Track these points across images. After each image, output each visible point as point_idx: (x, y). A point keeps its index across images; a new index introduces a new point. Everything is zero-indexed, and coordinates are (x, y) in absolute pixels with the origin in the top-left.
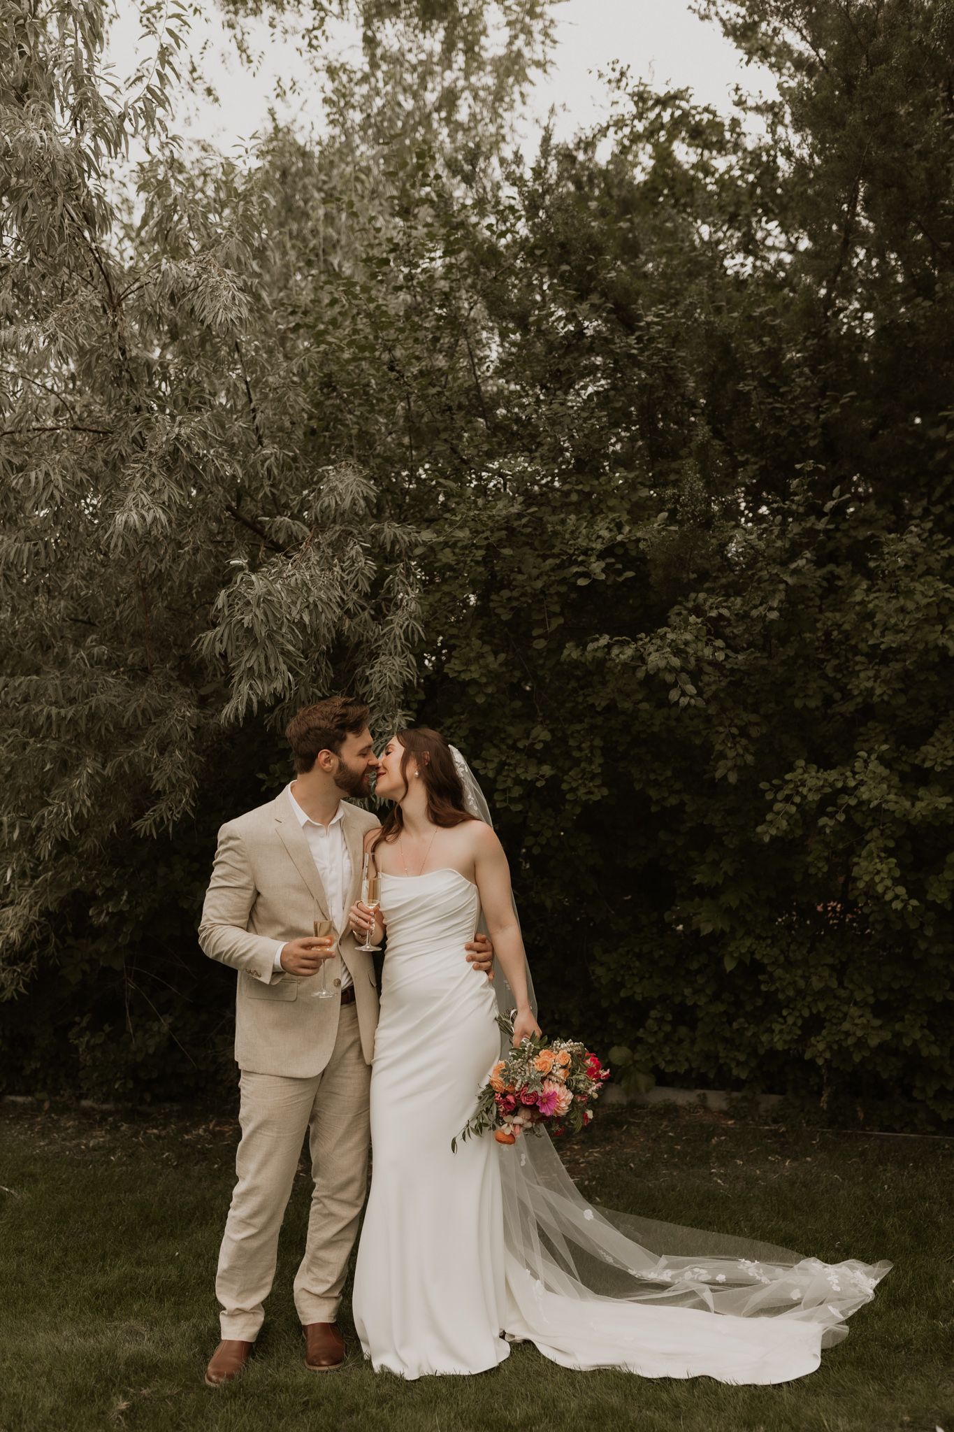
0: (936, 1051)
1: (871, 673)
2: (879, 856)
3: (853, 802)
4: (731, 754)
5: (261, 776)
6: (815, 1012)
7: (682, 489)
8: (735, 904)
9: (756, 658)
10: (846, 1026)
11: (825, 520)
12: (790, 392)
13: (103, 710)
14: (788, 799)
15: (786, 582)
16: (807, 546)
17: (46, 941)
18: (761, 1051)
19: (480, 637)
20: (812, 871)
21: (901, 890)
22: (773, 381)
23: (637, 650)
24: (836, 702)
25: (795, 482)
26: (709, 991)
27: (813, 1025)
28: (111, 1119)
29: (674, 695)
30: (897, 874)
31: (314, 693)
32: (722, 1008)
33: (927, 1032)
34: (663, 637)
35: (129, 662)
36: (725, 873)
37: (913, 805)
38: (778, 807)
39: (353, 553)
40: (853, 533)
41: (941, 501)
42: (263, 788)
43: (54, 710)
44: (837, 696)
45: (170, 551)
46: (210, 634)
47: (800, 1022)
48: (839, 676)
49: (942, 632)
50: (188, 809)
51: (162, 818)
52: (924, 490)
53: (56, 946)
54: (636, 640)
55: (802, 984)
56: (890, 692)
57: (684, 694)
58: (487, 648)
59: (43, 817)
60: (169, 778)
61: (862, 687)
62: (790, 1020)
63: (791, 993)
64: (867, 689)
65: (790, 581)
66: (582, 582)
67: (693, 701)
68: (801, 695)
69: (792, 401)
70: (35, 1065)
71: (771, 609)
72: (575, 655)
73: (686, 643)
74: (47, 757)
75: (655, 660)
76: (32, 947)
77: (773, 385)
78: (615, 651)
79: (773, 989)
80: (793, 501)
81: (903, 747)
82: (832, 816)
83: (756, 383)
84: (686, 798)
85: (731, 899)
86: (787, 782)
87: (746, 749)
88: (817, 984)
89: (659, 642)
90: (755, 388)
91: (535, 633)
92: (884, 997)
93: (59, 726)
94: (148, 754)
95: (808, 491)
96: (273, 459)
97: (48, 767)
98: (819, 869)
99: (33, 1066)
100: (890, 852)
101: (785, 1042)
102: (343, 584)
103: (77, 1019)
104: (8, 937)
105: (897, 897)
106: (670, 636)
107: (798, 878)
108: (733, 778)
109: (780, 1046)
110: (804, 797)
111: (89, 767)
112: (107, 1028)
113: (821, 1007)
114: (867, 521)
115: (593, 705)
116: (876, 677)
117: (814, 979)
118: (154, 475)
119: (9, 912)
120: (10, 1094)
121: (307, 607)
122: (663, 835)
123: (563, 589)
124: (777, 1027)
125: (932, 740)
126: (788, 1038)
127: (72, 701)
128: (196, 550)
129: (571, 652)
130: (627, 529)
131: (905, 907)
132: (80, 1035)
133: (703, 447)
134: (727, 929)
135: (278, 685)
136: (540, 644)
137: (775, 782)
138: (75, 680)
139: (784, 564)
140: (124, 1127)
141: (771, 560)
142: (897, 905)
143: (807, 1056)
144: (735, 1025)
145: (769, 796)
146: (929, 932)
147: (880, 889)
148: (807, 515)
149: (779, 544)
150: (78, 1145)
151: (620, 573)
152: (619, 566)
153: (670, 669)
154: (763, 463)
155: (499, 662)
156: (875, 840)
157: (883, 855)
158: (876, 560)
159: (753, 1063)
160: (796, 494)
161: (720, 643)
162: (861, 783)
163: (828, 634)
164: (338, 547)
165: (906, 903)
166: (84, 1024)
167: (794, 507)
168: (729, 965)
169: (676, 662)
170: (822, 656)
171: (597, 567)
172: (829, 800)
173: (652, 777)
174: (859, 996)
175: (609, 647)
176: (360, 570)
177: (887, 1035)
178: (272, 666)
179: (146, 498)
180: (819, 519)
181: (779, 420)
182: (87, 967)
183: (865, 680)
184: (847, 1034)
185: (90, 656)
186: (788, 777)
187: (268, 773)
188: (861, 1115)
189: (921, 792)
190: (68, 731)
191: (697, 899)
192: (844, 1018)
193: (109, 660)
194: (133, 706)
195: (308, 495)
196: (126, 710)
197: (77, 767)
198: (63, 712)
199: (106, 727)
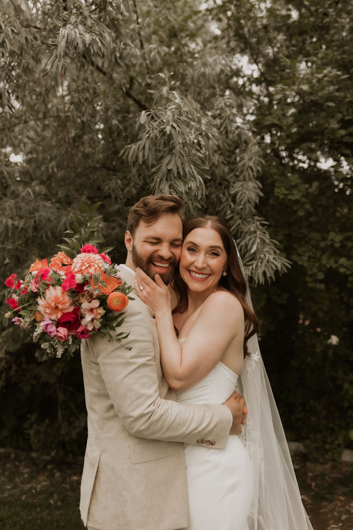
13: (44, 222)
17: (10, 368)
28: (49, 467)
35: (59, 196)
43: (10, 222)
46: (135, 146)
53: (16, 371)
74: (6, 254)
93: (13, 234)
97: (7, 261)
112: (47, 421)
127: (21, 218)
132: (31, 427)
140: (57, 475)
150: (31, 489)
182: (34, 382)
185: (34, 192)
190: (20, 238)
193: (45, 195)
194: (64, 219)
195: (175, 84)
196: (59, 222)
197: (27, 261)
198: (16, 223)
199: (46, 233)
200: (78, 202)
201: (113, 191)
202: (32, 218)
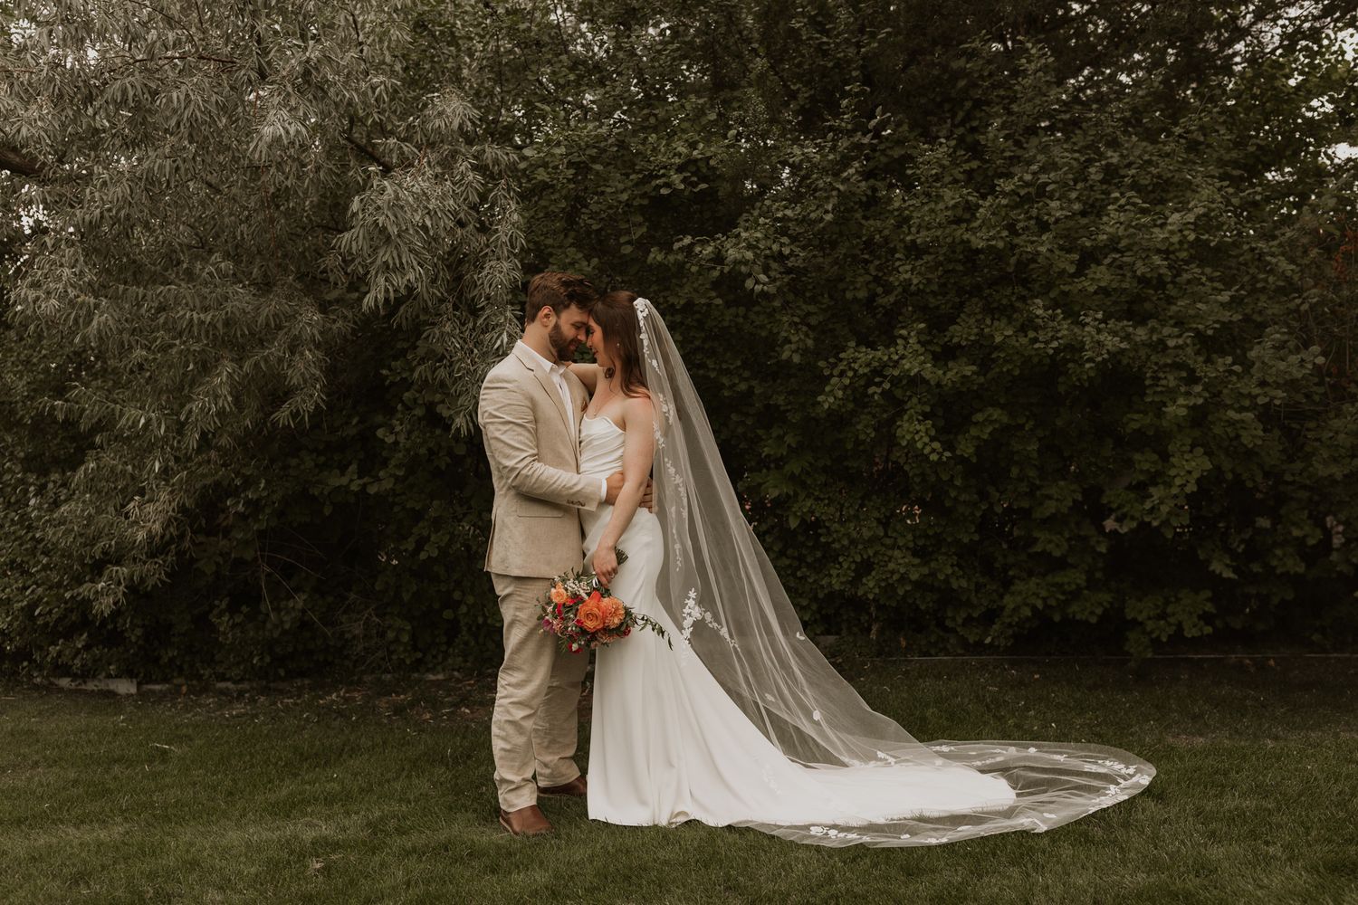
0: (964, 583)
1: (908, 267)
2: (918, 420)
3: (896, 373)
4: (794, 339)
5: (384, 372)
6: (865, 557)
7: (746, 111)
8: (797, 472)
9: (815, 256)
10: (891, 566)
11: (870, 135)
12: (834, 28)
13: (238, 314)
14: (842, 374)
15: (838, 189)
16: (854, 159)
17: (182, 536)
18: (821, 596)
19: (572, 245)
20: (862, 437)
21: (936, 445)
22: (820, 19)
23: (716, 248)
24: (878, 295)
25: (845, 102)
26: (776, 549)
27: (865, 567)
28: (247, 695)
29: (749, 283)
30: (933, 433)
31: (434, 293)
32: (788, 562)
33: (956, 569)
34: (738, 236)
35: (254, 276)
36: (789, 446)
37: (944, 373)
38: (834, 380)
39: (463, 168)
40: (890, 152)
41: (962, 123)
42: (387, 382)
43: (195, 316)
44: (880, 290)
45: (294, 169)
46: (347, 235)
47: (853, 567)
48: (880, 274)
49: (967, 230)
50: (319, 401)
51: (298, 411)
52: (948, 115)
54: (714, 240)
55: (854, 534)
56: (924, 281)
57: (757, 282)
58: (580, 255)
59: (190, 411)
60: (302, 374)
61: (901, 279)
62: (845, 565)
63: (846, 542)
64: (905, 280)
65: (842, 188)
66: (664, 191)
67: (765, 288)
68: (851, 288)
69: (837, 36)
70: (172, 653)
71: (827, 212)
72: (660, 258)
73: (758, 240)
74: (191, 358)
75: (732, 254)
76: (168, 544)
77: (820, 22)
78: (698, 249)
79: (830, 540)
80: (842, 120)
81: (935, 331)
82: (879, 385)
83: (806, 20)
84: (754, 383)
85: (794, 467)
86: (841, 360)
87: (807, 335)
88: (866, 533)
89: (734, 240)
90: (805, 24)
91: (622, 240)
92: (921, 543)
93: (200, 330)
94: (281, 354)
95: (854, 111)
96: (382, 87)
97: (191, 367)
98: (868, 435)
99: (170, 654)
100: (926, 416)
101: (842, 583)
102: (455, 195)
103: (217, 602)
104: (150, 531)
105: (934, 451)
106: (744, 235)
107: (849, 446)
108: (796, 359)
109: (837, 587)
110: (855, 371)
111: (228, 367)
112: (245, 609)
113: (871, 552)
114: (900, 142)
115: (673, 305)
116: (912, 270)
117: (864, 530)
118: (288, 94)
119: (150, 508)
120: (147, 683)
121: (428, 213)
122: (734, 417)
123: (645, 202)
124: (834, 572)
125: (958, 320)
126: (843, 579)
127: (205, 309)
128: (318, 169)
129: (656, 256)
130: (701, 145)
131: (940, 458)
132: (220, 616)
133: (762, 77)
134: (792, 493)
135: (411, 277)
136: (627, 250)
137: (832, 360)
138: (208, 291)
139: (836, 175)
140: (262, 699)
141: (825, 171)
142: (934, 457)
143: (860, 593)
144: (799, 574)
145: (826, 373)
146: (958, 482)
147: (919, 445)
148: (854, 131)
149: (831, 157)
150: (222, 715)
151: (694, 185)
152: (695, 179)
153: (746, 263)
154: (812, 92)
155: (592, 265)
156: (914, 406)
157: (920, 418)
158: (912, 168)
159: (814, 607)
160: (844, 113)
161: (785, 240)
162: (903, 357)
163: (871, 238)
164: (447, 164)
165: (941, 454)
166: (223, 606)
167: (843, 124)
168: (793, 523)
169: (749, 255)
170: (866, 257)
171: (676, 178)
172: (878, 372)
173: (724, 366)
174: (901, 542)
175: (691, 245)
176: (470, 183)
177: (925, 571)
178: (404, 261)
179: (284, 113)
180: (864, 135)
181: (825, 54)
182: (220, 560)
183: (906, 273)
184: (893, 572)
185: (218, 270)
186: (842, 355)
187: (391, 370)
188: (904, 644)
189: (950, 364)
190: (208, 334)
191: (764, 471)
192: (890, 561)
193: (234, 274)
194: (265, 312)
195: (413, 121)
196: (259, 315)
197: (216, 367)
198: (202, 316)
199: (242, 330)
200: (283, 285)
201: (332, 271)
202: (222, 310)
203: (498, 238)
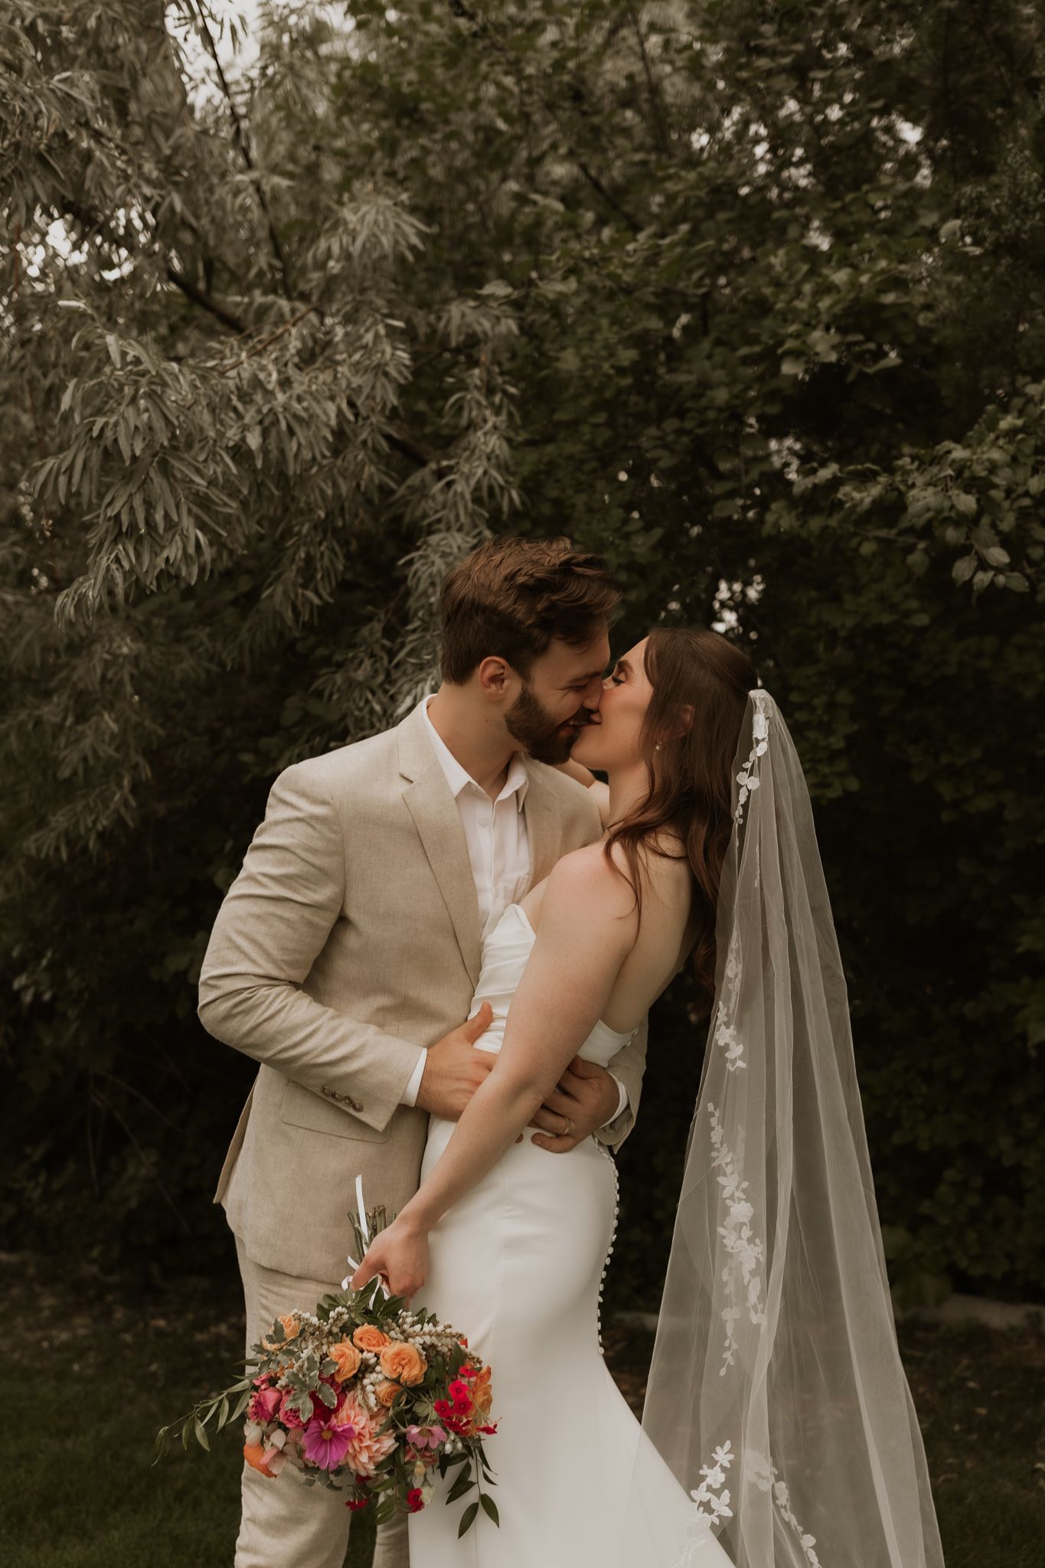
23: (892, 488)
29: (962, 568)
50: (124, 811)
51: (78, 828)
54: (890, 471)
57: (983, 565)
66: (791, 369)
72: (788, 523)
91: (718, 489)
94: (56, 720)
106: (959, 454)
129: (778, 518)
135: (173, 552)
151: (869, 359)
152: (869, 345)
171: (823, 341)
175: (835, 483)
176: (380, 370)
178: (159, 517)
187: (256, 754)
203: (449, 484)
